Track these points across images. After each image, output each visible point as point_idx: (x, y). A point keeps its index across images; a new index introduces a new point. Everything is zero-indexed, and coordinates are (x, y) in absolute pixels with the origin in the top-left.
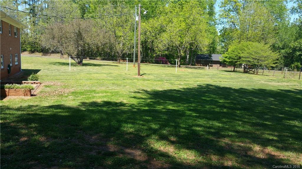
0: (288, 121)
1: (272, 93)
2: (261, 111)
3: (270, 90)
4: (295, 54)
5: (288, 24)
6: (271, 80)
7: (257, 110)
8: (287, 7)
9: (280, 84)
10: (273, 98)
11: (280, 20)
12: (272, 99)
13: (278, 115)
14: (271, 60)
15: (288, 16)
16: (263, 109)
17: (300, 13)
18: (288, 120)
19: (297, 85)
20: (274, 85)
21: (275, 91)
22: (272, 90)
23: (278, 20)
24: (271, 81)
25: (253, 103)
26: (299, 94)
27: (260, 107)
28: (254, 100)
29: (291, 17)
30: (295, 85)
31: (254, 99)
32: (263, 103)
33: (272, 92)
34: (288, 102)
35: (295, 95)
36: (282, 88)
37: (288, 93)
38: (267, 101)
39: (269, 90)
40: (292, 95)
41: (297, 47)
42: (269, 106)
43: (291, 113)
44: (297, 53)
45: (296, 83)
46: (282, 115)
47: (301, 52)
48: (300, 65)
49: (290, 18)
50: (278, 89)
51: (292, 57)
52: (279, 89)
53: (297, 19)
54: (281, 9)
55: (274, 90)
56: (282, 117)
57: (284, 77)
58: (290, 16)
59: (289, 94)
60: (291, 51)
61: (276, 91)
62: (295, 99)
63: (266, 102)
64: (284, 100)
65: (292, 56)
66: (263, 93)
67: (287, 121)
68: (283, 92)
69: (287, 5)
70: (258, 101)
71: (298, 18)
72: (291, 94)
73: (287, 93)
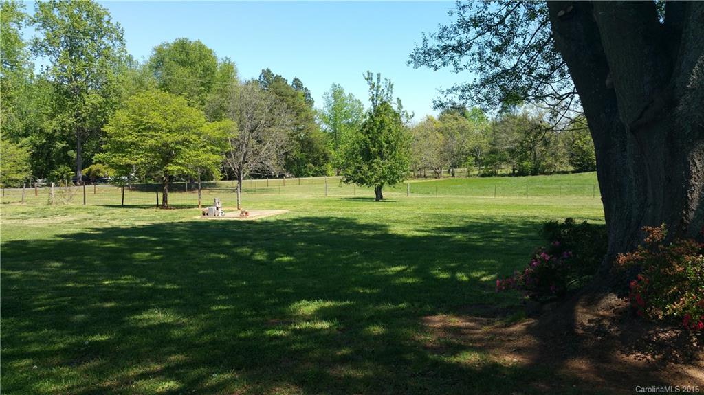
0: (139, 317)
1: (45, 248)
2: (49, 304)
3: (38, 240)
4: (54, 148)
5: (32, 78)
6: (23, 213)
7: (41, 306)
8: (23, 37)
9: (49, 220)
10: (58, 261)
11: (8, 66)
12: (57, 264)
13: (98, 304)
14: (12, 163)
15: (28, 59)
16: (52, 298)
17: (54, 55)
18: (135, 314)
19: (90, 219)
20: (40, 226)
21: (51, 241)
22: (44, 241)
23: (6, 67)
24: (24, 215)
25: (15, 287)
26: (106, 240)
27: (39, 293)
28: (11, 277)
29: (33, 61)
30: (86, 219)
31: (10, 272)
32: (41, 281)
33: (44, 246)
34: (96, 262)
35: (100, 242)
36: (64, 232)
37: (84, 242)
38: (47, 271)
39: (35, 241)
40: (94, 243)
41: (55, 131)
42: (61, 285)
43: (124, 291)
44: (59, 144)
45: (84, 215)
46: (111, 301)
47: (65, 142)
48: (72, 171)
49: (31, 64)
50: (54, 234)
51: (48, 154)
52: (57, 234)
53: (48, 67)
54: (9, 40)
55: (48, 239)
56: (112, 308)
57: (50, 203)
58: (31, 60)
59: (87, 244)
60: (44, 141)
61: (54, 241)
62: (108, 254)
63: (47, 275)
64: (85, 260)
65: (47, 151)
66: (25, 252)
67: (136, 317)
68: (72, 240)
69: (20, 32)
70: (24, 276)
71: (51, 65)
72: (91, 243)
73: (81, 242)
